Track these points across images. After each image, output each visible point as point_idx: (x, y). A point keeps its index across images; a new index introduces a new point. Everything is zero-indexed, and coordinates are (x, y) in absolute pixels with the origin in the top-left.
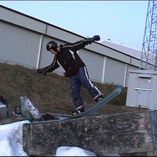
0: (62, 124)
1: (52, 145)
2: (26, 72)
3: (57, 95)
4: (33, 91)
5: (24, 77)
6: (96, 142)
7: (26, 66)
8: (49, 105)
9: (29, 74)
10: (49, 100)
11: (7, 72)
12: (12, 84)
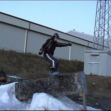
0: (36, 82)
1: (31, 93)
2: (17, 55)
3: (37, 69)
4: (22, 67)
5: (16, 58)
6: (53, 90)
7: (17, 51)
8: (32, 76)
9: (19, 56)
10: (33, 72)
11: (5, 56)
12: (8, 63)
